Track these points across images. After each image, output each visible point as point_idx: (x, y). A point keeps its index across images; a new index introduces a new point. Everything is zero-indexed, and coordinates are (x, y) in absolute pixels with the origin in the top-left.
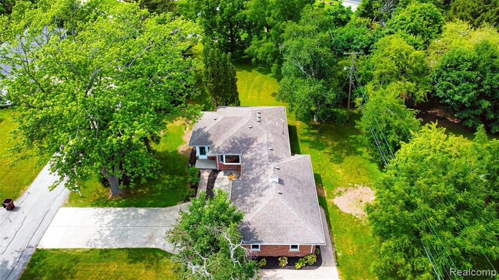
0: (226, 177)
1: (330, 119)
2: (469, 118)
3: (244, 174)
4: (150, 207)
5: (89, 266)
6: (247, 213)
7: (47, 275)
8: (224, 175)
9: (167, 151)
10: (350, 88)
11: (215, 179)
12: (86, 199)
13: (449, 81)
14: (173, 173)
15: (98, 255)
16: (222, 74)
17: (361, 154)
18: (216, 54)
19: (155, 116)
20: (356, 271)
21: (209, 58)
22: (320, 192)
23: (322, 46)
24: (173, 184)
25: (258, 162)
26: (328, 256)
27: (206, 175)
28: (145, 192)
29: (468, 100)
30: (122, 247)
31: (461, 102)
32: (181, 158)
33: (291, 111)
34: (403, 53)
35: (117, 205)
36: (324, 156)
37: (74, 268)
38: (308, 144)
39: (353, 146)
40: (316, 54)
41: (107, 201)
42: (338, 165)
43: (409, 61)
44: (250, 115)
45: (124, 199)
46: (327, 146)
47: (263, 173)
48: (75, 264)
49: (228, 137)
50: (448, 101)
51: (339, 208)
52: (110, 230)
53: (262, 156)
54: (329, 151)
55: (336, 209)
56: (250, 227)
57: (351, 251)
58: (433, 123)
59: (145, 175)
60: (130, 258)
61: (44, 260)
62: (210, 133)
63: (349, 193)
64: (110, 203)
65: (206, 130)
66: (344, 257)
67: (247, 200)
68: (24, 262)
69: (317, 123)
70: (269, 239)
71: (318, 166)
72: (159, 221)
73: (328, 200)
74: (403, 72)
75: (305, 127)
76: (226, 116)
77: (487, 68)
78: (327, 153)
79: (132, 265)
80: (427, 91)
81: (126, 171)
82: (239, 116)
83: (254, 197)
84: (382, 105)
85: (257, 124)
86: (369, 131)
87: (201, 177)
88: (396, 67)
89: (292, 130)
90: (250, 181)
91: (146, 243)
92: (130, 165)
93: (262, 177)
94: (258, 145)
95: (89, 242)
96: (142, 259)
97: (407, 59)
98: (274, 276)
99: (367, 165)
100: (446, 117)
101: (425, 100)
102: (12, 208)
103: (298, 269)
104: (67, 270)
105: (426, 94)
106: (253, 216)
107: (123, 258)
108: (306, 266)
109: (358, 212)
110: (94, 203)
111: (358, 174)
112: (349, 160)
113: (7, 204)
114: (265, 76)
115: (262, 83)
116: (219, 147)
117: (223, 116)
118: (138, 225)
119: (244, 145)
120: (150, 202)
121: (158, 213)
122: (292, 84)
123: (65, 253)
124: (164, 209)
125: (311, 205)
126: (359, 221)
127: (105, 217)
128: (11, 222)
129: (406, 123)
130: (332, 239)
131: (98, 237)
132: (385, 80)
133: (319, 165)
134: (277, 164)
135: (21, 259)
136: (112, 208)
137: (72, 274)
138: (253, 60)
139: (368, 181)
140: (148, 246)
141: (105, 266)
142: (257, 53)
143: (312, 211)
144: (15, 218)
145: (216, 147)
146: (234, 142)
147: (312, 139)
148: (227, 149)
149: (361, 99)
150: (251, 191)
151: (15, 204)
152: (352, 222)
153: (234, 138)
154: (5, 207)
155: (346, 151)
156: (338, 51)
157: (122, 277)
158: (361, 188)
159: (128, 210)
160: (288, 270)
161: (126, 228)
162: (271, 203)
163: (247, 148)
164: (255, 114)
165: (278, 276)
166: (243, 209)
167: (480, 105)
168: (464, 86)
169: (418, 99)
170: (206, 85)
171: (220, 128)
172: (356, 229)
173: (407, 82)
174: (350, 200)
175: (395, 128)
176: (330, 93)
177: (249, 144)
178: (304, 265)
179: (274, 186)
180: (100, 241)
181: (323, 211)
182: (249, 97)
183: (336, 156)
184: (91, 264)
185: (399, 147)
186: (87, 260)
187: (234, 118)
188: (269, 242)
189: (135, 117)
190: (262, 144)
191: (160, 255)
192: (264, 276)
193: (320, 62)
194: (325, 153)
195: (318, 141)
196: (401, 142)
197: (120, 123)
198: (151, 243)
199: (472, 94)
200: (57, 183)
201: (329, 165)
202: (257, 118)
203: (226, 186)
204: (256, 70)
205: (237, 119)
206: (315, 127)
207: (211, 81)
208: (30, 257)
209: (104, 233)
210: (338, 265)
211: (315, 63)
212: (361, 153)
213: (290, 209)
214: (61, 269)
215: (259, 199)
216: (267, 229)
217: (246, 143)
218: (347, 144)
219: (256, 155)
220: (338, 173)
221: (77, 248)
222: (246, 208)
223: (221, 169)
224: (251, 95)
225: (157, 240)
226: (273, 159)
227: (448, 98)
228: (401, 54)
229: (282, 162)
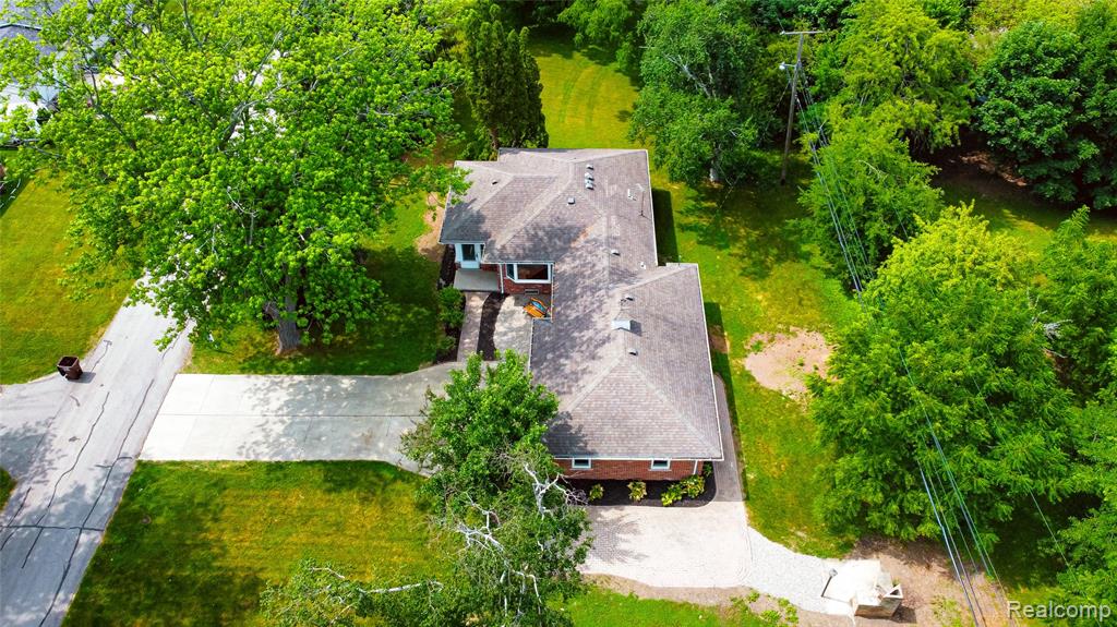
0: (520, 309)
1: (745, 180)
2: (1048, 177)
3: (559, 309)
4: (362, 373)
5: (248, 497)
6: (564, 393)
7: (164, 514)
8: (516, 305)
9: (391, 250)
10: (791, 111)
11: (496, 312)
12: (229, 356)
13: (1011, 99)
14: (406, 301)
15: (263, 476)
16: (508, 79)
17: (808, 260)
18: (494, 35)
19: (371, 199)
20: (784, 512)
21: (481, 43)
22: (717, 343)
23: (732, 20)
24: (409, 325)
25: (588, 282)
26: (727, 481)
27: (476, 304)
28: (350, 342)
29: (1049, 142)
30: (310, 459)
31: (1033, 146)
32: (423, 264)
33: (658, 165)
34: (913, 36)
35: (294, 369)
36: (727, 261)
37: (218, 500)
38: (694, 234)
39: (792, 238)
40: (718, 36)
41: (272, 362)
42: (758, 285)
43: (924, 55)
44: (571, 175)
45: (307, 356)
46: (736, 239)
47: (598, 307)
48: (220, 492)
49: (522, 225)
50: (1006, 140)
51: (754, 379)
52: (283, 422)
53: (597, 268)
54: (740, 252)
55: (749, 381)
56: (570, 423)
57: (774, 469)
58: (964, 206)
59: (353, 316)
60: (329, 481)
61: (155, 484)
62: (484, 213)
63: (777, 347)
64: (279, 364)
65: (475, 207)
66: (760, 481)
67: (565, 365)
68: (115, 487)
69: (716, 186)
70: (610, 450)
71: (714, 286)
72: (384, 404)
73: (733, 362)
74: (911, 77)
75: (690, 195)
76: (519, 175)
77: (1099, 72)
78: (736, 255)
79: (333, 495)
80: (960, 122)
81: (314, 308)
82: (546, 175)
83: (579, 360)
84: (858, 155)
85: (587, 196)
86: (827, 212)
87: (467, 309)
88: (895, 68)
89: (661, 201)
90: (570, 324)
91: (358, 450)
92: (322, 297)
93: (596, 317)
94: (587, 242)
95: (243, 447)
96: (352, 484)
97: (921, 48)
98: (619, 520)
99: (818, 284)
100: (999, 172)
101: (954, 142)
102: (77, 375)
103: (667, 506)
104: (204, 505)
105: (956, 127)
106: (576, 401)
107: (314, 482)
108: (682, 500)
109: (793, 387)
110: (246, 365)
111: (800, 303)
112: (781, 271)
113: (67, 368)
114: (604, 68)
115: (595, 87)
116: (504, 247)
117: (512, 175)
118: (340, 412)
119: (558, 243)
120: (361, 363)
121: (380, 388)
122: (663, 104)
123: (197, 470)
124: (391, 378)
125: (697, 376)
126: (795, 408)
127: (271, 394)
128: (78, 405)
129: (908, 198)
130: (737, 444)
131: (260, 437)
132: (869, 96)
133: (717, 283)
134: (628, 287)
135: (110, 482)
136: (283, 376)
137: (215, 513)
138: (578, 37)
139: (818, 318)
140: (363, 457)
141: (279, 496)
142: (587, 23)
143: (698, 391)
144: (86, 397)
145: (498, 246)
146: (536, 235)
147: (705, 222)
148: (521, 252)
149: (815, 136)
150: (573, 347)
151: (84, 366)
152: (781, 409)
153: (537, 227)
154: (63, 373)
155: (775, 251)
156: (768, 18)
157: (316, 519)
158: (802, 334)
159: (317, 380)
160: (648, 508)
161: (316, 419)
162: (615, 375)
163: (564, 250)
164: (581, 171)
165: (626, 520)
166: (558, 385)
167: (1076, 152)
168: (1044, 110)
169: (939, 139)
170: (474, 103)
171: (508, 202)
172: (788, 424)
173: (916, 101)
174: (779, 361)
175: (883, 206)
176: (747, 128)
177: (571, 240)
178: (680, 498)
179: (621, 337)
180: (266, 445)
181: (722, 384)
182: (566, 122)
183: (754, 264)
184: (251, 493)
185: (890, 250)
186: (243, 484)
187: (535, 179)
188: (610, 454)
189: (330, 202)
190: (595, 240)
191: (388, 475)
192: (599, 519)
193: (727, 57)
194: (730, 255)
195: (718, 227)
196: (894, 239)
197: (301, 219)
198: (369, 450)
199: (1058, 128)
200: (173, 333)
201: (738, 283)
202: (586, 181)
203: (519, 329)
204: (584, 54)
205: (543, 183)
206: (711, 194)
207: (485, 94)
208: (128, 479)
209: (271, 430)
210: (747, 499)
211: (714, 57)
212: (807, 256)
213: (652, 386)
214: (191, 501)
215: (590, 364)
216: (606, 428)
217: (561, 237)
218: (778, 235)
219: (583, 266)
220: (757, 301)
221: (220, 459)
222: (563, 383)
223: (508, 292)
224: (572, 117)
225: (381, 445)
226: (621, 275)
227: (1006, 134)
228: (907, 38)
229: (639, 284)
